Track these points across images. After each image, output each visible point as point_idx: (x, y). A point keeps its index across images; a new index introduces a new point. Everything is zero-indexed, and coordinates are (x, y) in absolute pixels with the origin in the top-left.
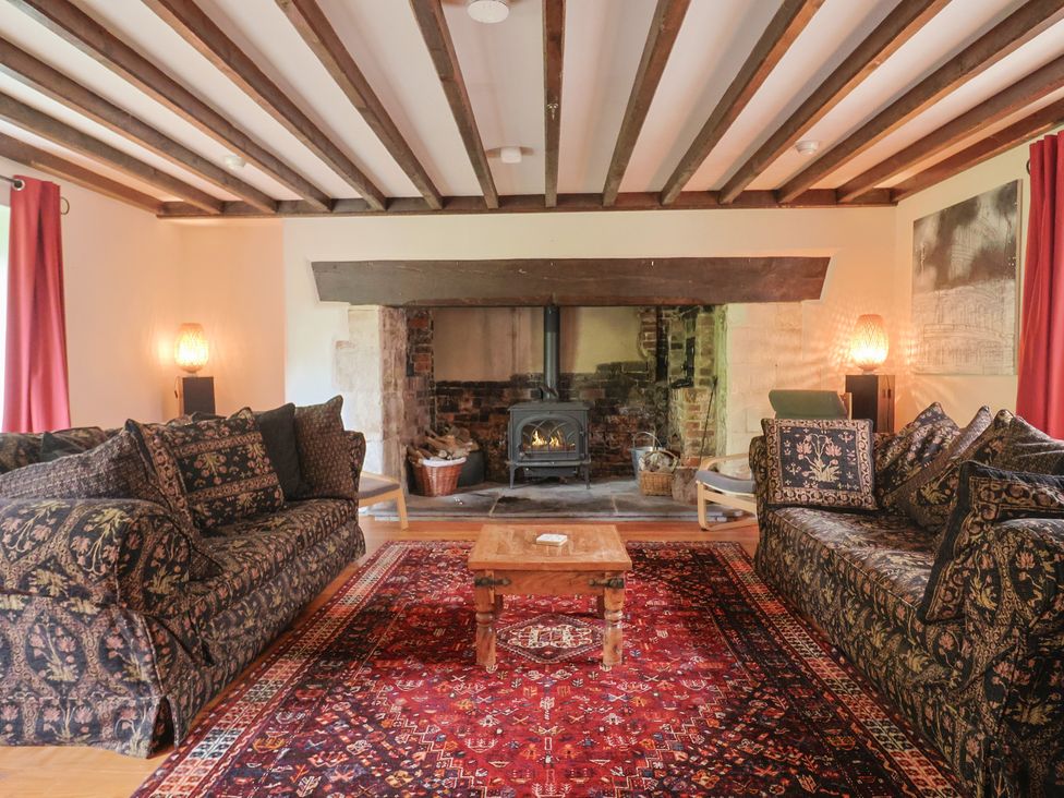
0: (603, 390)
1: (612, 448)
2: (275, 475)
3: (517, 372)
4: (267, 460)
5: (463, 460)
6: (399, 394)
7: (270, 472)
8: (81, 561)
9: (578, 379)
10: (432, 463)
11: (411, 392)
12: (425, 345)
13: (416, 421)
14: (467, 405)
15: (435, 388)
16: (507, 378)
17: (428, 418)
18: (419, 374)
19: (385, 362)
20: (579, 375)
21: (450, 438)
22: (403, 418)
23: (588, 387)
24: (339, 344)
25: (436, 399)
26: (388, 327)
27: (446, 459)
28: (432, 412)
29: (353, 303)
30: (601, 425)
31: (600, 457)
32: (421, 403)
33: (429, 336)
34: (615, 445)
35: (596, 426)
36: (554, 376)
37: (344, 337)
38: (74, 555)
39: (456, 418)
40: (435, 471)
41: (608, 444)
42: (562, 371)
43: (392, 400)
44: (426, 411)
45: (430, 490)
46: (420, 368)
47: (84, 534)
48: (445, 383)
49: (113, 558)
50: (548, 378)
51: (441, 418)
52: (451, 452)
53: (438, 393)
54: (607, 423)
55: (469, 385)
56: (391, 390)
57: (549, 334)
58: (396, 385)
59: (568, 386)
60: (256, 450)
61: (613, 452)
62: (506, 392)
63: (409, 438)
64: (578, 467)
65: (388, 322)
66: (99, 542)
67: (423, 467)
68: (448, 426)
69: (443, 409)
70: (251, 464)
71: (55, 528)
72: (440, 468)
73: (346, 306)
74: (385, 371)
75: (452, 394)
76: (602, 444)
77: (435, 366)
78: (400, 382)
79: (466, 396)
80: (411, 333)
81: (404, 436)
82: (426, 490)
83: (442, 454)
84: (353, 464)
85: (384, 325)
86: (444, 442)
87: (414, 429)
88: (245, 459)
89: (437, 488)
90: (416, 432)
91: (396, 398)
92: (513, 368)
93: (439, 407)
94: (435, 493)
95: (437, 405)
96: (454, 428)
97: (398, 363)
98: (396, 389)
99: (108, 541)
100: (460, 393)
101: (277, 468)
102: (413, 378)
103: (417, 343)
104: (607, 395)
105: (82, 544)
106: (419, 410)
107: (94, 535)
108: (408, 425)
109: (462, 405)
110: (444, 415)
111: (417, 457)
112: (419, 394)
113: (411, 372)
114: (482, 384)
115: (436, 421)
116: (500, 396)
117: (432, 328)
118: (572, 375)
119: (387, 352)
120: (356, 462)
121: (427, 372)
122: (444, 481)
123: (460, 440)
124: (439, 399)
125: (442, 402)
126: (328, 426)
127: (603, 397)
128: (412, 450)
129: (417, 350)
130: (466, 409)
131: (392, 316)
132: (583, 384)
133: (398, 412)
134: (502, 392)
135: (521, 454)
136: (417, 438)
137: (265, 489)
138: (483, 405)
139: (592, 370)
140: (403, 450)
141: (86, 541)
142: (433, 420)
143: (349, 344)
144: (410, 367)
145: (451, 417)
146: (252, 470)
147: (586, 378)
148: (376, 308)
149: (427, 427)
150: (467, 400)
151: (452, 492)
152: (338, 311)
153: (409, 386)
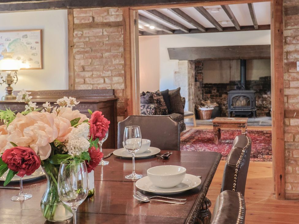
0: (262, 86)
1: (265, 106)
2: (166, 106)
3: (231, 80)
4: (164, 103)
5: (213, 109)
6: (193, 87)
7: (165, 105)
8: (149, 112)
9: (253, 82)
10: (203, 109)
11: (196, 87)
12: (200, 71)
13: (198, 96)
14: (214, 92)
15: (204, 86)
16: (228, 82)
17: (201, 96)
18: (198, 81)
19: (189, 78)
20: (253, 81)
21: (209, 101)
22: (194, 95)
23: (256, 85)
24: (175, 72)
25: (204, 90)
26: (190, 67)
27: (207, 108)
28: (203, 94)
29: (180, 60)
30: (261, 98)
31: (261, 109)
32: (199, 90)
33: (202, 68)
34: (265, 105)
35: (259, 99)
36: (244, 81)
37: (177, 70)
38: (147, 112)
39: (211, 96)
40: (204, 112)
41: (263, 105)
42: (247, 79)
43: (191, 89)
44: (201, 93)
45: (202, 118)
46: (199, 79)
47: (149, 108)
48: (207, 84)
49: (154, 112)
50: (242, 82)
51: (206, 96)
52: (209, 106)
53: (205, 87)
54: (263, 98)
55: (215, 85)
56: (191, 86)
57: (242, 67)
58: (192, 85)
59: (249, 84)
60: (162, 100)
61: (265, 108)
62: (228, 87)
63: (196, 101)
64: (251, 112)
65: (190, 65)
66: (151, 109)
67: (200, 110)
68: (208, 98)
69: (206, 93)
70: (161, 103)
71: (144, 107)
72: (205, 111)
73: (177, 61)
74: (189, 80)
75: (209, 87)
76: (261, 105)
77: (204, 78)
78: (193, 84)
79: (214, 88)
80: (196, 67)
81: (194, 101)
82: (201, 118)
83: (206, 106)
84: (183, 105)
85: (189, 67)
86: (207, 103)
87: (197, 99)
88: (160, 102)
89: (205, 117)
90: (198, 100)
91: (192, 89)
92: (230, 79)
93: (205, 92)
94: (204, 118)
95: (204, 91)
96: (210, 99)
97: (193, 78)
98: (192, 86)
99: (153, 109)
100: (212, 87)
101: (166, 104)
102: (196, 82)
103: (198, 70)
104: (263, 88)
105: (149, 110)
106: (199, 93)
107: (151, 108)
108: (195, 97)
109: (213, 91)
110: (207, 95)
111: (198, 107)
112: (199, 88)
113: (196, 80)
114: (219, 84)
115: (204, 97)
116: (226, 88)
117: (203, 66)
118: (251, 81)
119: (189, 74)
120: (184, 105)
121: (201, 80)
122: (207, 115)
123: (212, 102)
124: (205, 89)
125: (206, 91)
126: (177, 95)
127: (262, 88)
128: (197, 105)
129: (198, 73)
130: (214, 93)
131: (191, 64)
132: (255, 84)
133: (192, 93)
134: (226, 87)
135: (232, 107)
136: (198, 101)
137: (164, 109)
138: (220, 91)
139: (258, 79)
140: (194, 105)
141: (149, 109)
142: (203, 96)
143: (178, 72)
144: (196, 79)
145: (209, 95)
146: (162, 104)
147: (255, 82)
148: (186, 61)
149: (201, 98)
150: (214, 90)
151: (209, 119)
152: (175, 62)
153: (195, 85)
